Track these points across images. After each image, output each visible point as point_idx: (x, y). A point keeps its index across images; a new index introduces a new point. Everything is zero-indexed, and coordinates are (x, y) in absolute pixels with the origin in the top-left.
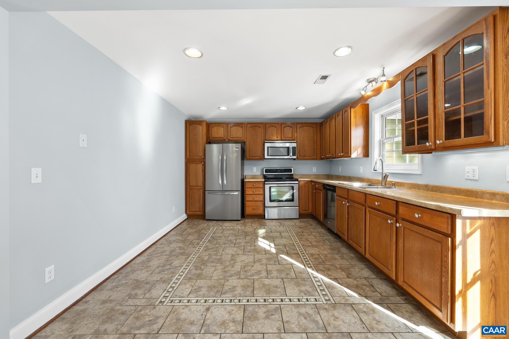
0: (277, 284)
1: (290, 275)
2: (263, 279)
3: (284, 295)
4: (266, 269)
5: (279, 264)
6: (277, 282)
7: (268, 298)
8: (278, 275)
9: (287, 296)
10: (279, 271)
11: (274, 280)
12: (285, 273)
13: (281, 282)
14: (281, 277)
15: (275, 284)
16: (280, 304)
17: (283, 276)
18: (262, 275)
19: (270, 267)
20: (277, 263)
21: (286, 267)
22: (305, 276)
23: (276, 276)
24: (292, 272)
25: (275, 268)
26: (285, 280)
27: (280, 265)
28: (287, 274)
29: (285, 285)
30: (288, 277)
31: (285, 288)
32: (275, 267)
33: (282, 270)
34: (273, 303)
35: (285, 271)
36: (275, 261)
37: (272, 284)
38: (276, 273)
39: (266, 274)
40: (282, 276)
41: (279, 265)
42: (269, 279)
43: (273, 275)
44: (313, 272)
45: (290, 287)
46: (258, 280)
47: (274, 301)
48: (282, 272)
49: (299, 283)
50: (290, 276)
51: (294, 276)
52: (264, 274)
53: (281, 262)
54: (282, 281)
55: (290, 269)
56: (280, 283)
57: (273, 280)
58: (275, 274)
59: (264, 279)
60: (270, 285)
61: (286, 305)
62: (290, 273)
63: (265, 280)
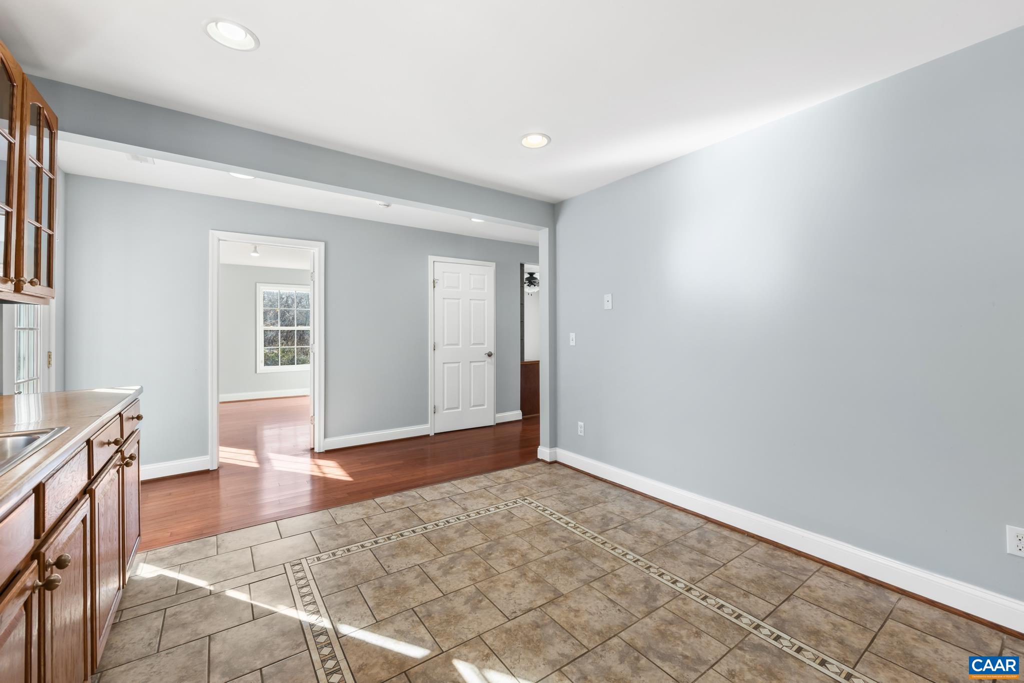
0: (394, 560)
1: (374, 586)
2: (426, 560)
3: (375, 549)
4: (436, 583)
5: (412, 609)
6: (396, 565)
7: (398, 539)
8: (401, 579)
9: (370, 549)
10: (402, 589)
11: (404, 566)
12: (387, 589)
13: (389, 567)
14: (392, 576)
15: (398, 559)
16: (377, 537)
17: (389, 580)
18: (436, 566)
19: (431, 592)
20: (421, 612)
21: (392, 607)
22: (336, 597)
23: (404, 574)
24: (370, 598)
25: (416, 593)
26: (381, 573)
27: (408, 608)
28: (381, 587)
29: (377, 564)
30: (376, 582)
31: (376, 559)
32: (421, 598)
33: (396, 593)
34: (388, 536)
35: (389, 594)
36: (429, 615)
37: (404, 558)
38: (407, 582)
39: (428, 571)
40: (392, 579)
41: (413, 605)
42: (414, 564)
43: (413, 574)
44: (312, 619)
45: (367, 563)
46: (435, 556)
47: (388, 538)
48: (395, 589)
49: (351, 576)
50: (374, 584)
51: (363, 588)
52: (433, 570)
53: (410, 620)
54: (387, 569)
55: (378, 605)
56: (390, 563)
57: (406, 565)
58: (410, 579)
59: (424, 561)
60: (407, 555)
61: (368, 539)
62: (375, 592)
63: (421, 559)
